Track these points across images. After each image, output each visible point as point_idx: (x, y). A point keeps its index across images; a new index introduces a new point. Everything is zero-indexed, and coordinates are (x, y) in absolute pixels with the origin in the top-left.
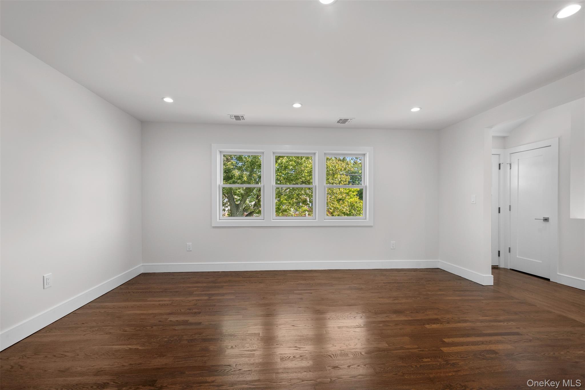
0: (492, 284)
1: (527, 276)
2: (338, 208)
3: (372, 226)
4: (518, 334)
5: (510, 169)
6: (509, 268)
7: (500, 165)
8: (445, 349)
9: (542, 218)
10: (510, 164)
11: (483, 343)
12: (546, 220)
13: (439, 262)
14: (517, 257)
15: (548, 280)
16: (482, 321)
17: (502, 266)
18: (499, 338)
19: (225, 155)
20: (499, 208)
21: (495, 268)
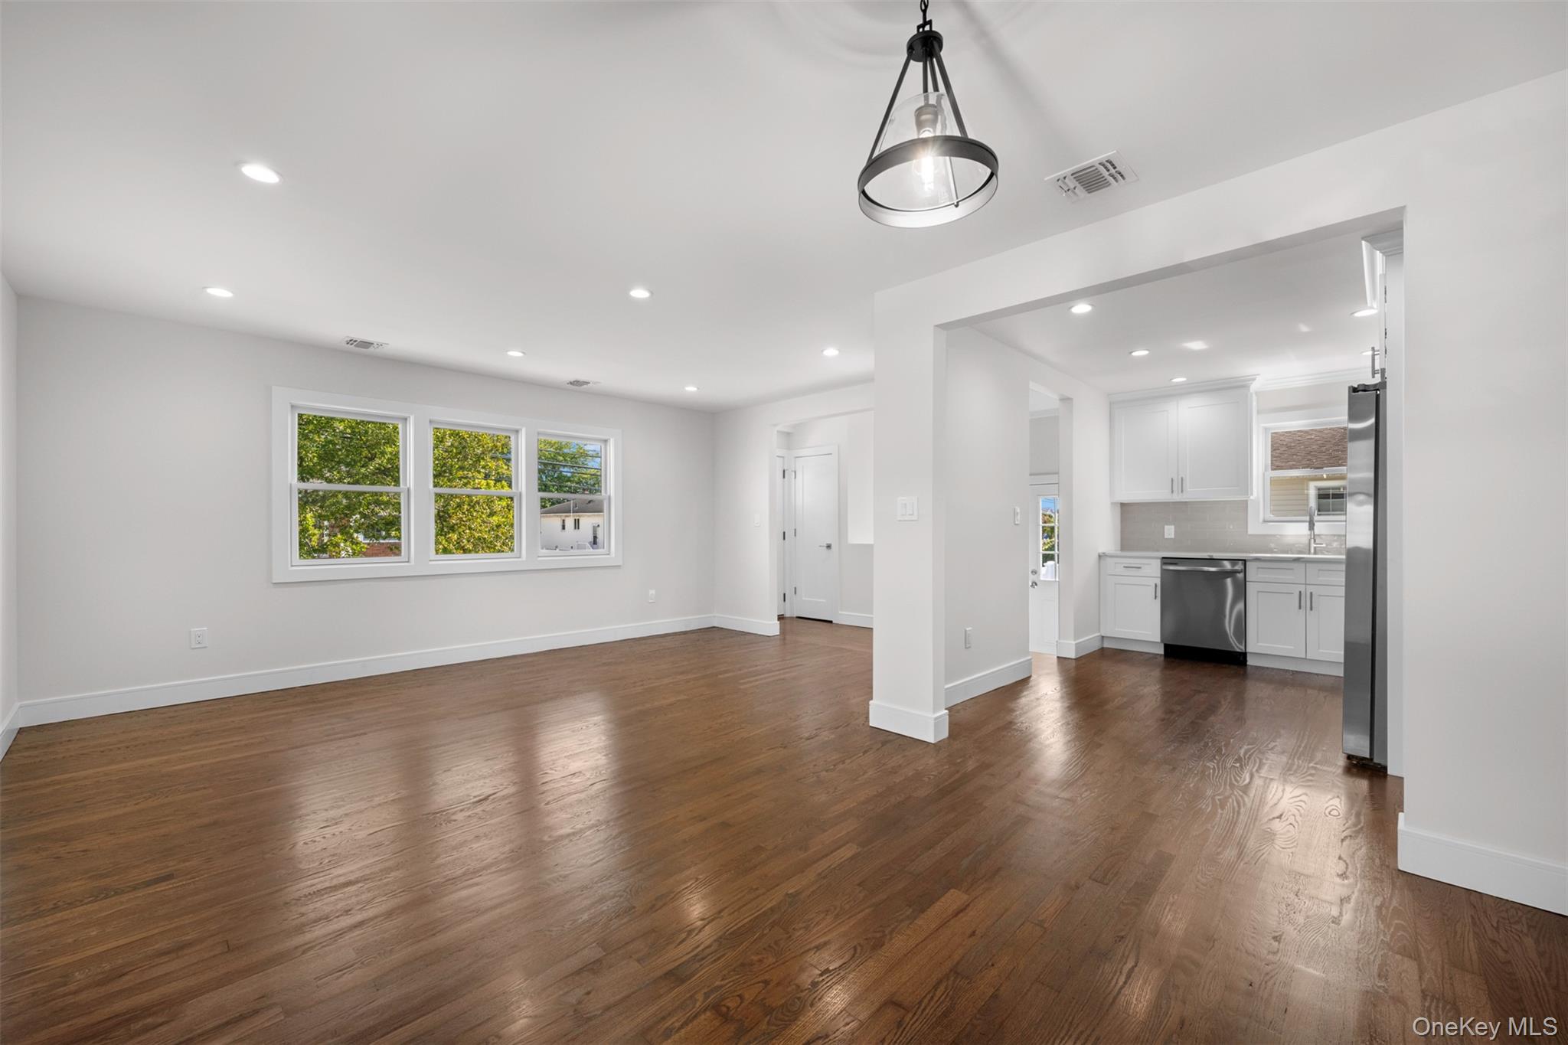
0: (778, 633)
1: (818, 622)
2: (485, 539)
3: (619, 566)
4: (801, 665)
5: (795, 477)
6: (795, 616)
7: (784, 471)
8: (742, 687)
9: (825, 545)
10: (795, 472)
11: (773, 676)
12: (829, 547)
13: (714, 617)
14: (804, 599)
15: (831, 622)
16: (771, 663)
17: (788, 615)
18: (787, 670)
19: (302, 415)
20: (784, 533)
21: (781, 618)
